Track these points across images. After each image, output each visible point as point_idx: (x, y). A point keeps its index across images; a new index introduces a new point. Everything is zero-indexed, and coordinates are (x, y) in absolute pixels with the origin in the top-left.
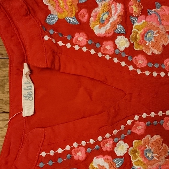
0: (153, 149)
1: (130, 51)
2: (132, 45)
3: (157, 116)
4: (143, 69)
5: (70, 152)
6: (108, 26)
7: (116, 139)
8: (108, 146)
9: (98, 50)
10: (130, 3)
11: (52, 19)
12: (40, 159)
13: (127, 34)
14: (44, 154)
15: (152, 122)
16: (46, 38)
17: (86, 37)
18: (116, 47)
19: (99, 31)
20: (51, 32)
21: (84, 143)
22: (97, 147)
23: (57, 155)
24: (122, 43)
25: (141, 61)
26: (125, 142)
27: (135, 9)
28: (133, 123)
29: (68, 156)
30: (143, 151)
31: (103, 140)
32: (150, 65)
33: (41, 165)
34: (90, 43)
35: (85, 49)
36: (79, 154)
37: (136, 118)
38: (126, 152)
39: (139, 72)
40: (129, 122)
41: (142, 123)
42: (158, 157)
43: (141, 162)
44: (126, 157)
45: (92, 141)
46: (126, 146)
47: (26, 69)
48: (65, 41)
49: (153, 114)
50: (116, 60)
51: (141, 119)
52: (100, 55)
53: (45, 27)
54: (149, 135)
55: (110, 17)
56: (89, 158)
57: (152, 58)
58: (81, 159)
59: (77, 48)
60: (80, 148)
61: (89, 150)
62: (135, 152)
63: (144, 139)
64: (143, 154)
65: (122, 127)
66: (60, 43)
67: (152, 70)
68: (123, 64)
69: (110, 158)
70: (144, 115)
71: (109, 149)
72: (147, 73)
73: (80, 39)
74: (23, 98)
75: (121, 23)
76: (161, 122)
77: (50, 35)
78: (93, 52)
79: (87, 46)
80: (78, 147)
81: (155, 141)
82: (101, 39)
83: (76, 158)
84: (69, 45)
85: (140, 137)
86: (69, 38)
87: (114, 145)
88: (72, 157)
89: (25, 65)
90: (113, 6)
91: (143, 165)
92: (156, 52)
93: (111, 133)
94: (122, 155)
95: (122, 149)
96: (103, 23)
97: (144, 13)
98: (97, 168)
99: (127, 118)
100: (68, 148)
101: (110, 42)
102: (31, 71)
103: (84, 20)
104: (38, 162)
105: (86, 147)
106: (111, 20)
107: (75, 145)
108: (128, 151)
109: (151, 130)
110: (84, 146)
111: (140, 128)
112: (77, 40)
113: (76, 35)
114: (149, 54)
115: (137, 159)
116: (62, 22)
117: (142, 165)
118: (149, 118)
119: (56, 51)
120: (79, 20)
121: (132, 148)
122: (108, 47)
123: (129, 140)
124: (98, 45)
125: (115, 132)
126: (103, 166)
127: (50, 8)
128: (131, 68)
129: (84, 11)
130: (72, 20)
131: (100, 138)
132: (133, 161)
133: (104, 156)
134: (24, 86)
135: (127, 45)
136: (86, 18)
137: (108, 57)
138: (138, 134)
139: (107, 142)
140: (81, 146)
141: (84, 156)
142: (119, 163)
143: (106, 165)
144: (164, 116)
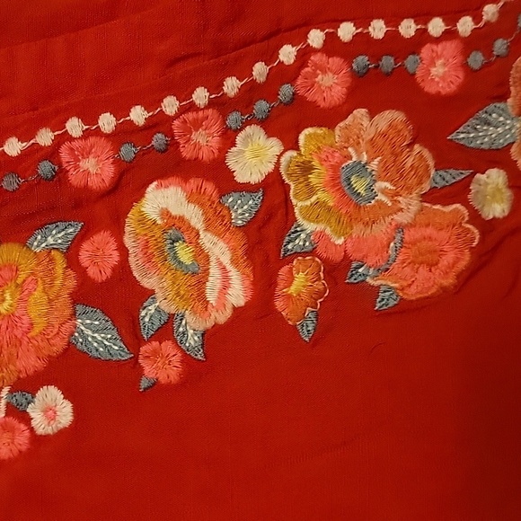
0: (376, 162)
3: (393, 36)
5: (52, 153)
7: (234, 119)
8: (204, 141)
15: (376, 58)
21: (107, 122)
22: (159, 140)
26: (269, 134)
30: (335, 169)
31: (182, 111)
36: (89, 164)
37: (316, 38)
38: (270, 167)
40: (287, 54)
41: (336, 62)
42: (394, 195)
43: (329, 209)
44: (273, 186)
45: (138, 115)
46: (275, 146)
49: (378, 29)
51: (332, 46)
54: (363, 111)
56: (128, 186)
58: (94, 183)
60: (92, 140)
61: (128, 152)
62: (306, 169)
63: (342, 124)
65: (260, 70)
69: (209, 187)
70: (346, 31)
71: (205, 155)
76: (410, 62)
80: (86, 135)
81: (384, 135)
83: (75, 178)
85: (329, 118)
87: (228, 138)
88: (61, 174)
91: (333, 220)
93: (216, 87)
94: (256, 178)
95: (255, 155)
98: (159, 222)
100: (45, 138)
105: (118, 137)
107: (75, 126)
108: (278, 164)
110: (107, 136)
111: (329, 83)
115: (314, 198)
117: (329, 222)
118: (362, 42)
121: (294, 153)
123: (285, 125)
125: (231, 86)
126: (181, 219)
131: (170, 105)
132: (299, 205)
133: (186, 179)
138: (322, 104)
139: (197, 125)
140: (98, 132)
141: (109, 172)
142: (242, 209)
143: (194, 216)
144: (422, 37)
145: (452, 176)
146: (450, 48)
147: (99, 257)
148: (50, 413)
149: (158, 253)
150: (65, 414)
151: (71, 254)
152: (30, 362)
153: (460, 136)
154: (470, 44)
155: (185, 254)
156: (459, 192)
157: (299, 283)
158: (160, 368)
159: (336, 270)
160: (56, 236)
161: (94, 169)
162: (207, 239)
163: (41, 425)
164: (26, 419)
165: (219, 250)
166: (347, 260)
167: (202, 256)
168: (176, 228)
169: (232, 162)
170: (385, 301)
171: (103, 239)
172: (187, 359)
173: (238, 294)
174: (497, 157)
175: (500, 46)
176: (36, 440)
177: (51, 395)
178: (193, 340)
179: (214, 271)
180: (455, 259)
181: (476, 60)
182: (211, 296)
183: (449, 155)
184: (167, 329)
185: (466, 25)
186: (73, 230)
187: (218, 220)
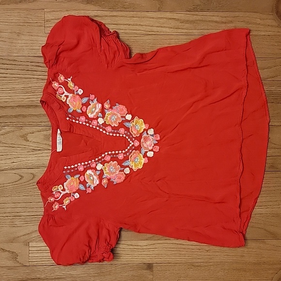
0: (113, 167)
1: (105, 124)
2: (105, 122)
3: (115, 153)
4: (109, 133)
5: (77, 167)
6: (95, 114)
7: (97, 163)
8: (93, 165)
9: (90, 124)
10: (105, 104)
11: (70, 111)
12: (64, 170)
13: (103, 117)
14: (65, 168)
15: (113, 156)
16: (68, 119)
17: (85, 118)
18: (98, 123)
19: (90, 116)
20: (70, 116)
21: (83, 164)
22: (88, 165)
23: (71, 168)
24: (101, 121)
25: (109, 129)
27: (107, 106)
28: (105, 156)
29: (76, 169)
30: (109, 168)
32: (113, 131)
33: (64, 172)
34: (87, 120)
35: (84, 123)
36: (81, 168)
37: (106, 153)
39: (108, 134)
40: (103, 155)
41: (109, 156)
42: (116, 171)
43: (108, 173)
44: (102, 170)
45: (86, 163)
46: (102, 165)
47: (59, 132)
48: (76, 120)
49: (113, 152)
50: (98, 128)
51: (108, 154)
52: (91, 126)
53: (67, 114)
54: (112, 161)
55: (95, 110)
56: (85, 170)
57: (114, 128)
59: (81, 123)
60: (81, 166)
61: (85, 167)
62: (105, 168)
64: (109, 170)
65: (100, 157)
66: (74, 121)
67: (113, 133)
68: (101, 130)
69: (94, 170)
70: (110, 153)
71: (94, 167)
72: (111, 134)
73: (82, 119)
74: (57, 144)
75: (100, 112)
76: (117, 156)
77: (69, 117)
78: (88, 125)
79: (85, 122)
81: (114, 164)
82: (92, 119)
83: (79, 170)
84: (77, 122)
85: (108, 162)
86: (77, 118)
87: (96, 165)
89: (59, 130)
90: (97, 105)
92: (116, 125)
93: (95, 160)
94: (100, 169)
95: (100, 167)
96: (92, 113)
97: (111, 108)
98: (89, 174)
99: (102, 154)
100: (76, 165)
101: (95, 120)
102: (61, 132)
103: (84, 111)
104: (63, 171)
105: (84, 165)
106: (96, 111)
107: (79, 164)
108: (102, 168)
109: (113, 159)
111: (108, 158)
112: (81, 119)
113: (81, 117)
114: (113, 126)
115: (106, 171)
116: (74, 111)
118: (112, 154)
119: (71, 124)
120: (82, 111)
121: (104, 166)
122: (95, 122)
123: (103, 163)
124: (90, 122)
125: (97, 159)
127: (70, 105)
128: (104, 132)
129: (84, 107)
130: (79, 111)
131: (90, 162)
132: (104, 172)
133: (92, 170)
134: (58, 139)
135: (103, 122)
136: (85, 110)
137: (94, 127)
141: (83, 169)
142: (98, 173)
143: (93, 174)
144: (119, 153)
145: (122, 169)
146: (122, 154)
147: (82, 179)
148: (77, 196)
149: (89, 178)
150: (78, 196)
151: (79, 178)
152: (75, 191)
153: (123, 164)
154: (124, 154)
155: (92, 178)
156: (123, 171)
157: (105, 181)
158: (89, 191)
159: (109, 180)
160: (77, 176)
161: (81, 169)
162: (94, 176)
163: (76, 197)
164: (74, 197)
165: (95, 178)
166: (110, 179)
167: (93, 178)
168: (91, 175)
169: (97, 167)
170: (115, 183)
171: (83, 176)
172: (92, 190)
173: (98, 183)
174: (128, 166)
175: (128, 154)
176: (75, 199)
177: (77, 194)
178: (92, 188)
179: (95, 180)
180: (123, 178)
181: (125, 155)
182: (95, 183)
183: (122, 166)
184: (89, 187)
185: (124, 152)
186: (79, 175)
187: (95, 174)
